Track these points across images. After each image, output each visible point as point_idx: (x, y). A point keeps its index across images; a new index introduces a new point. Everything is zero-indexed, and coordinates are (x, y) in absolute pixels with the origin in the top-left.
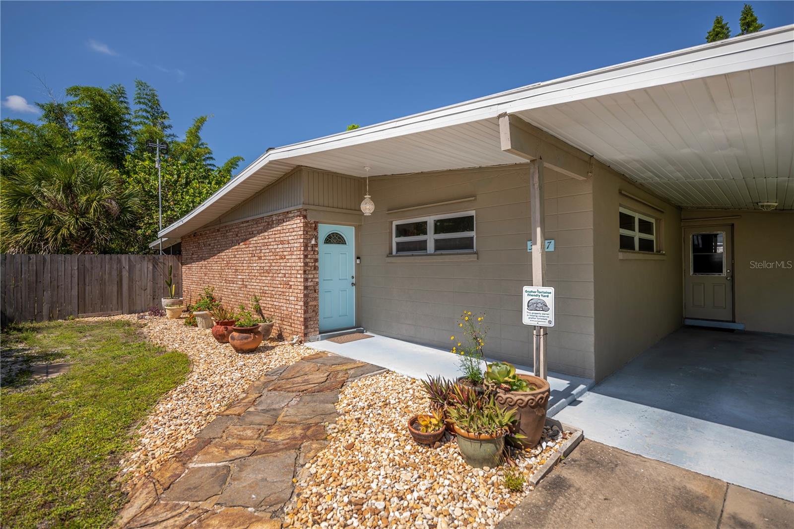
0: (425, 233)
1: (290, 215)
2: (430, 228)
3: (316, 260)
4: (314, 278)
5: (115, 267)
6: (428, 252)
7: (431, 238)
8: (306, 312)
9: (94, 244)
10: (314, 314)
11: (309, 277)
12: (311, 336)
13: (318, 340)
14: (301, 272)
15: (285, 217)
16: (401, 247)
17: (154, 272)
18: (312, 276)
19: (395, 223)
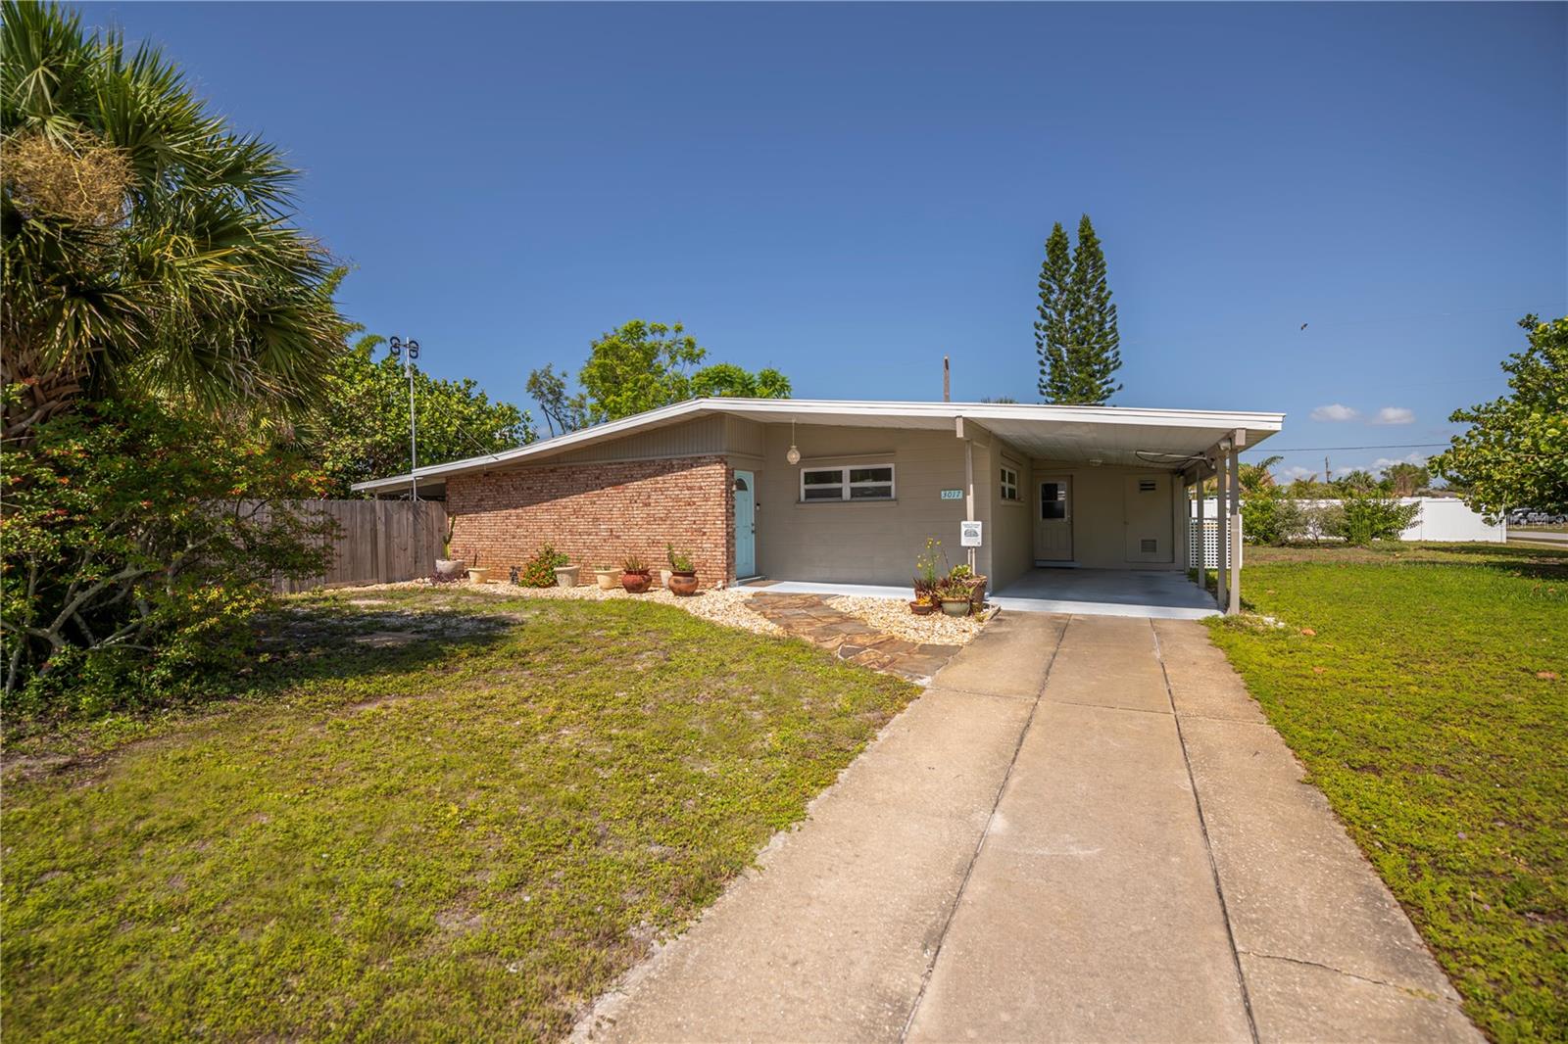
0: (841, 481)
1: (706, 460)
2: (846, 476)
3: (733, 507)
5: (368, 518)
6: (844, 499)
7: (846, 487)
8: (728, 558)
12: (731, 582)
14: (723, 518)
15: (695, 462)
16: (812, 494)
17: (415, 525)
19: (803, 472)
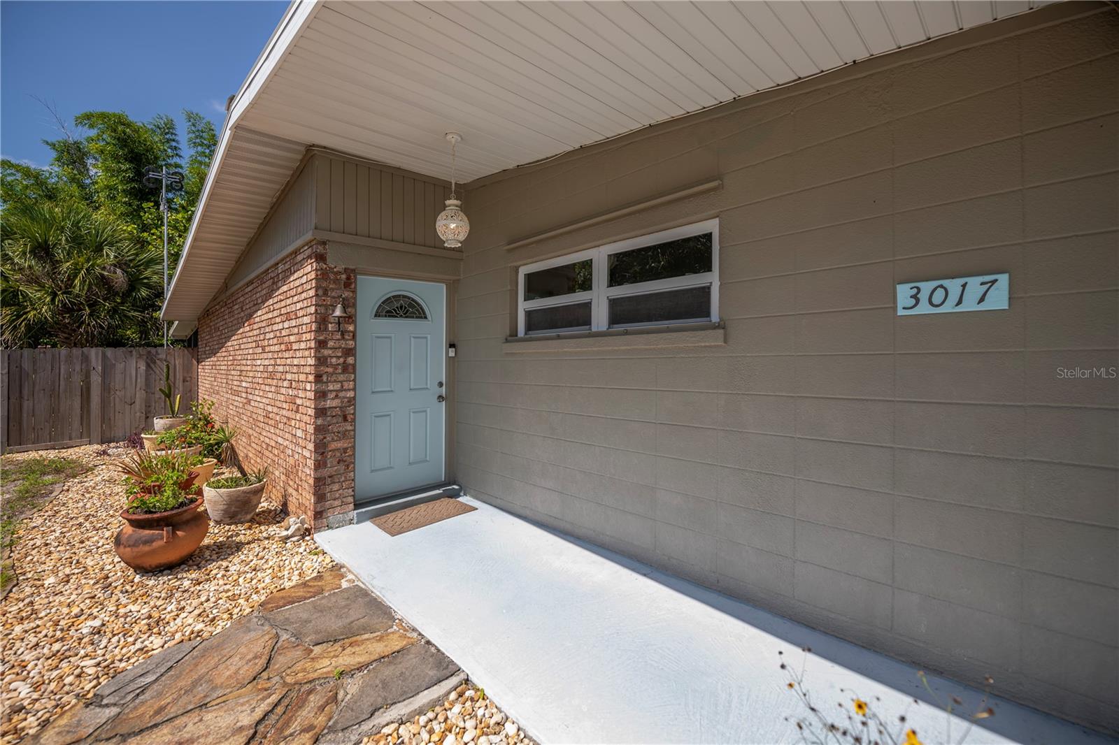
0: (588, 287)
1: (299, 258)
2: (600, 274)
3: (349, 352)
4: (342, 389)
5: (78, 368)
6: (594, 329)
7: (600, 298)
8: (318, 465)
9: (81, 334)
10: (342, 467)
11: (331, 387)
12: (332, 517)
13: (351, 522)
14: (311, 378)
15: (291, 263)
16: (536, 321)
17: (148, 375)
18: (338, 386)
19: (523, 271)
